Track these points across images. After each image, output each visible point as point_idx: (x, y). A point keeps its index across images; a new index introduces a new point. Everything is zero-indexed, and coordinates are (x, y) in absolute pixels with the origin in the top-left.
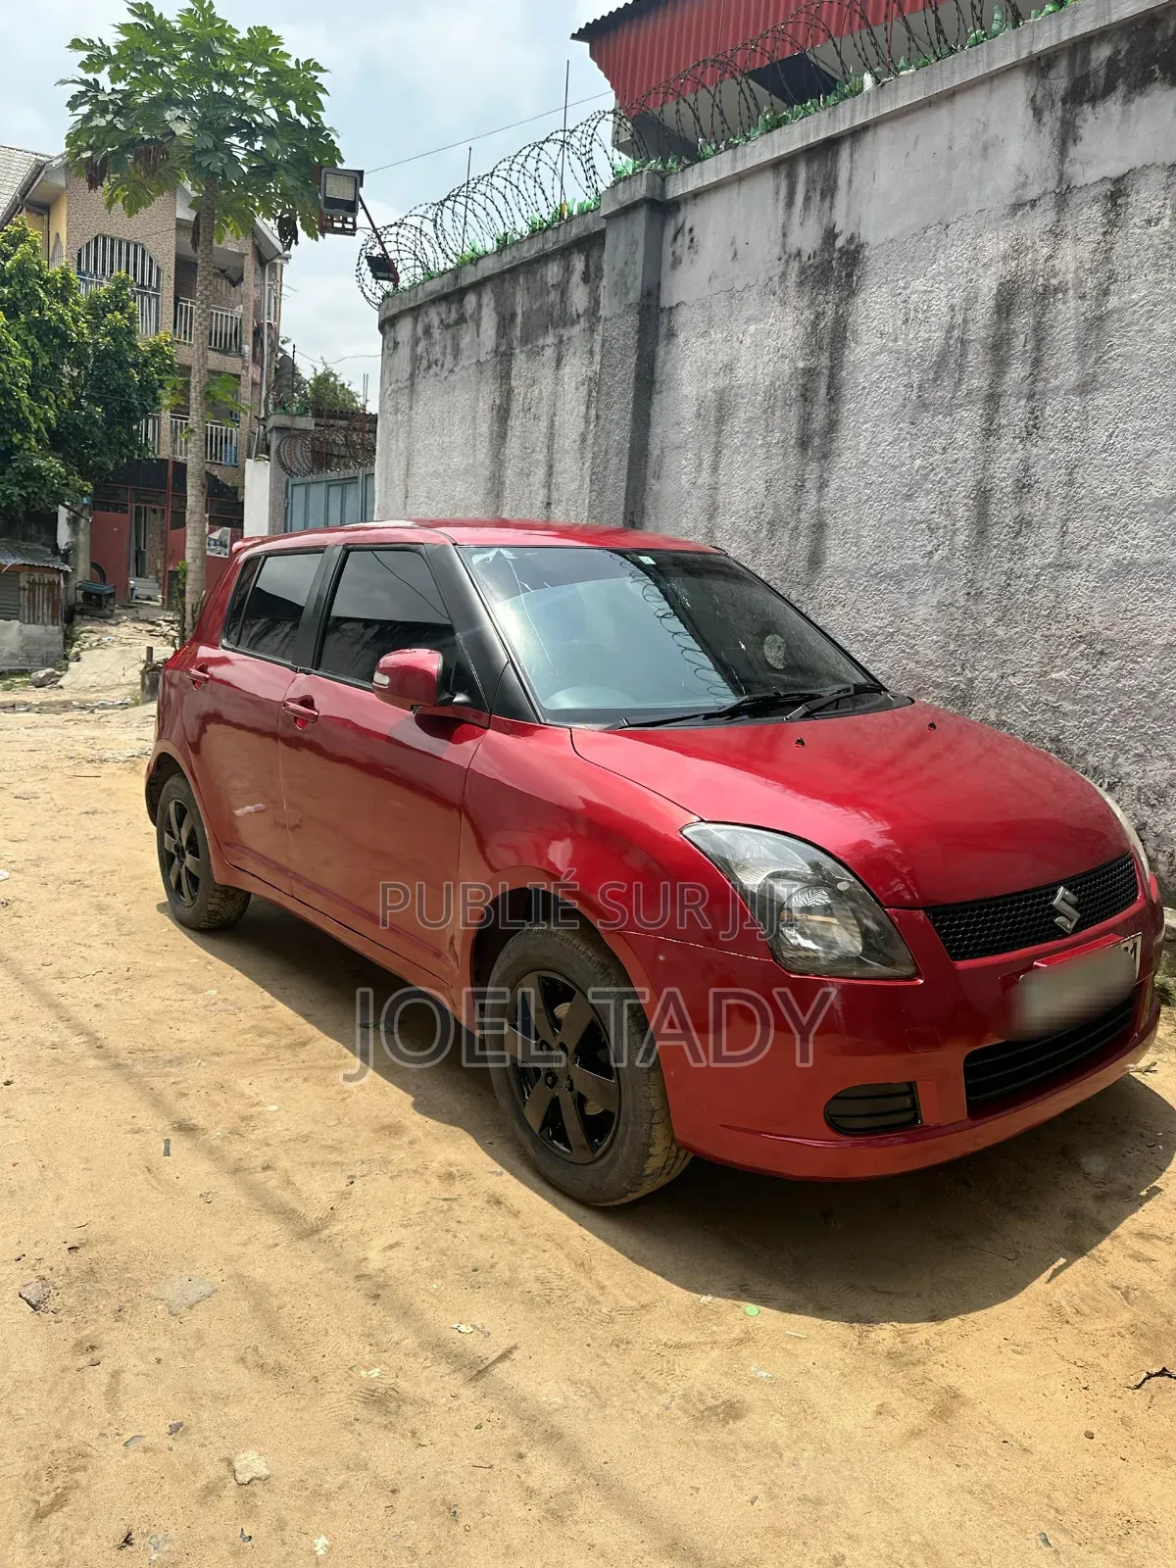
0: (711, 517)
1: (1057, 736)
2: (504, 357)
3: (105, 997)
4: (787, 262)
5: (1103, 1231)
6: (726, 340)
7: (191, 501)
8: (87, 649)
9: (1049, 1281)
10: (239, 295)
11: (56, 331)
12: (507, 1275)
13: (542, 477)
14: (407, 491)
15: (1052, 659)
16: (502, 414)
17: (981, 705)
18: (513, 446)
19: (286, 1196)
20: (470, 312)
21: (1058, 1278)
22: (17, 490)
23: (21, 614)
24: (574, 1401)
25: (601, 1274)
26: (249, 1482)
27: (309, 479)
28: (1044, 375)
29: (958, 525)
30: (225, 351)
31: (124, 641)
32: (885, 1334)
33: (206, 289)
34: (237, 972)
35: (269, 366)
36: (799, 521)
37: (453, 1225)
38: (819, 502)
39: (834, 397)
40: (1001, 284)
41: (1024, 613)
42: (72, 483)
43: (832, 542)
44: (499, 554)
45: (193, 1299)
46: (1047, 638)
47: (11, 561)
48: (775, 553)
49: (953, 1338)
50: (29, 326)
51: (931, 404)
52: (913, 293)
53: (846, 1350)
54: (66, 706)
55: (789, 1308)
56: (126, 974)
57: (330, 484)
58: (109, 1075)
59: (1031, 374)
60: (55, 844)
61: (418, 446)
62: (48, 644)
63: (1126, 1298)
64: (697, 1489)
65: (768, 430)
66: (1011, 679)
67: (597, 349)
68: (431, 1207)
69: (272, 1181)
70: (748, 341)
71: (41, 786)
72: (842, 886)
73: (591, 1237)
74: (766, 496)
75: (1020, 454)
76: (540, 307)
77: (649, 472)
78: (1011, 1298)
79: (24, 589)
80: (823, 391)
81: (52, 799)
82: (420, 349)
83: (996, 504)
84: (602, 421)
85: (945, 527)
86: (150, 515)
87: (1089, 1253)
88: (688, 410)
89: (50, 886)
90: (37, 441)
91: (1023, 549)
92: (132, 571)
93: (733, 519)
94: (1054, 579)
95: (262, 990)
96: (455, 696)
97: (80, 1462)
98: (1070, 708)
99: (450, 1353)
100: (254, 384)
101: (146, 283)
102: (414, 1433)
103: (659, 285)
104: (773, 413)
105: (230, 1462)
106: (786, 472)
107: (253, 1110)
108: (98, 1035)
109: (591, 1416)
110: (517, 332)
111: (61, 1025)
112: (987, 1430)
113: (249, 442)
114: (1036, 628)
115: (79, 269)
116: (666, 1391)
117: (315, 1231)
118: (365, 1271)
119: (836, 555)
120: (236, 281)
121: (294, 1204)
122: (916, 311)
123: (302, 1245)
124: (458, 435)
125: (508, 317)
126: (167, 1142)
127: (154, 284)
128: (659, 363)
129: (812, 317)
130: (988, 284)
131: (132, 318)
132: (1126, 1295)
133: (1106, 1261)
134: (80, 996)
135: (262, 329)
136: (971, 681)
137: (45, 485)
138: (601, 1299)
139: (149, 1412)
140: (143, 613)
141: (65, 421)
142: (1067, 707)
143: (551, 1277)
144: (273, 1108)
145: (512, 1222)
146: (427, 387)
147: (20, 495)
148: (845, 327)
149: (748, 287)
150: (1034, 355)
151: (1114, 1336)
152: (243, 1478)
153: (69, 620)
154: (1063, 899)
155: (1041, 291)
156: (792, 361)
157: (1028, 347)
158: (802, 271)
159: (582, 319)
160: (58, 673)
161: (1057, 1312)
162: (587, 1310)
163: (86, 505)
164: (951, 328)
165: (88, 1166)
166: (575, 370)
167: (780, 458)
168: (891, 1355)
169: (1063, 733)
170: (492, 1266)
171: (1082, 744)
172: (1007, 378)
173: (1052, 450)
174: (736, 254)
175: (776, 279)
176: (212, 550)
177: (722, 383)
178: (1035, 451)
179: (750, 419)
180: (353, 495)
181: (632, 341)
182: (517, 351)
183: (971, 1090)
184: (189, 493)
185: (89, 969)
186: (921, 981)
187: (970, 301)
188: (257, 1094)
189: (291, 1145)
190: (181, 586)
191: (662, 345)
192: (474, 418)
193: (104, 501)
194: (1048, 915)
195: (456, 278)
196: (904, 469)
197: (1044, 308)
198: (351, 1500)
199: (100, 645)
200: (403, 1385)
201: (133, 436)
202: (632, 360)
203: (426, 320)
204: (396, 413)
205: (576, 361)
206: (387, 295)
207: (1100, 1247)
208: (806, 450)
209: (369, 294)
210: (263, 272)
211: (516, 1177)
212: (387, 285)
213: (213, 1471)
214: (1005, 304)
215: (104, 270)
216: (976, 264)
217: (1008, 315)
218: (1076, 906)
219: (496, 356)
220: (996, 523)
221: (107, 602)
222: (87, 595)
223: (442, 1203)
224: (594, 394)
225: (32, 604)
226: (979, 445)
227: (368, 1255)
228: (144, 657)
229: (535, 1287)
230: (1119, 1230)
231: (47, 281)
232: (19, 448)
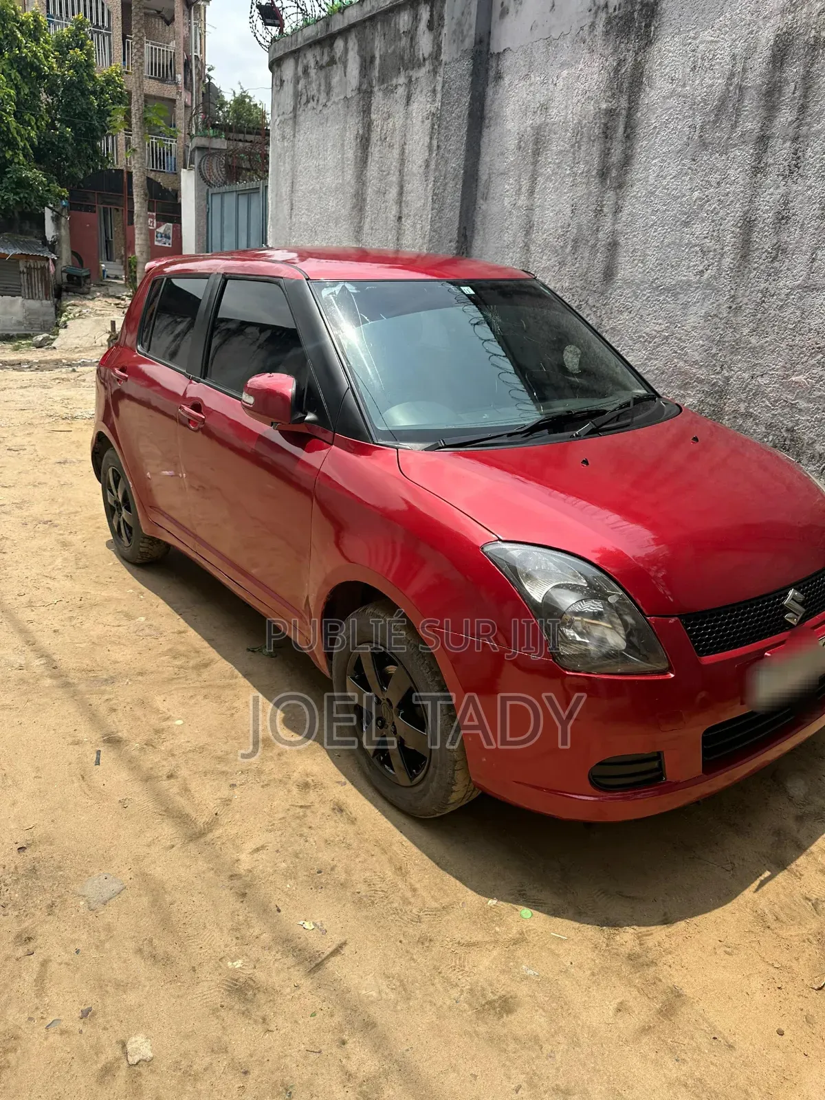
0: (528, 233)
1: (793, 427)
2: (365, 94)
3: (63, 623)
4: (596, 13)
5: (801, 848)
6: (543, 83)
7: (137, 207)
8: (72, 319)
9: (757, 890)
10: (172, 33)
11: (31, 65)
12: (343, 877)
13: (395, 195)
14: (292, 204)
15: (793, 365)
16: (364, 142)
17: (734, 399)
18: (372, 170)
19: (181, 802)
20: (338, 55)
21: (765, 888)
22: (12, 196)
23: (23, 291)
24: (387, 994)
25: (414, 878)
26: (137, 1064)
27: (223, 189)
28: (809, 119)
29: (726, 249)
30: (163, 80)
31: (98, 312)
32: (627, 937)
33: (139, 31)
34: (161, 601)
35: (198, 91)
36: (597, 240)
37: (305, 830)
38: (614, 224)
39: (630, 135)
40: (777, 36)
41: (774, 326)
42: (52, 189)
43: (623, 259)
44: (344, 288)
45: (106, 896)
46: (791, 347)
47: (11, 252)
48: (577, 265)
49: (680, 939)
50: (11, 62)
51: (709, 143)
52: (701, 43)
53: (597, 952)
54: (57, 364)
55: (555, 913)
56: (80, 603)
57: (239, 193)
58: (60, 692)
59: (797, 119)
60: (36, 489)
61: (300, 168)
62: (44, 315)
63: (815, 909)
64: (475, 1076)
65: (576, 162)
66: (759, 379)
67: (439, 88)
68: (291, 813)
69: (172, 788)
70: (561, 84)
71: (28, 439)
72: (612, 600)
73: (408, 843)
74: (572, 218)
75: (782, 190)
76: (394, 52)
77: (479, 195)
78: (726, 904)
79: (23, 273)
80: (621, 130)
81: (35, 450)
82: (300, 86)
83: (759, 233)
84: (442, 151)
85: (715, 250)
86: (114, 212)
87: (789, 867)
88: (511, 143)
89: (29, 526)
90: (25, 156)
91: (777, 272)
92: (104, 256)
93: (545, 236)
94: (801, 298)
95: (179, 617)
96: (306, 414)
97: (13, 1043)
98: (806, 405)
99: (296, 947)
100: (186, 106)
101: (100, 24)
102: (264, 1019)
103: (490, 33)
104: (579, 147)
105: (124, 1045)
106: (588, 198)
107: (165, 724)
108: (55, 657)
109: (399, 1008)
110: (376, 73)
111: (27, 648)
112: (702, 1027)
113: (184, 153)
114: (784, 338)
115: (48, 12)
116: (457, 985)
117: (202, 834)
118: (237, 871)
119: (625, 270)
120: (169, 21)
121: (189, 810)
122: (703, 59)
123: (191, 846)
124: (331, 158)
125: (368, 60)
126: (99, 752)
127: (106, 24)
128: (488, 102)
129: (615, 64)
130: (767, 36)
131: (89, 54)
132: (815, 906)
133: (801, 875)
134: (44, 623)
135: (191, 61)
136: (728, 379)
137: (32, 191)
138: (412, 900)
139: (67, 998)
140: (111, 290)
141: (44, 139)
142: (803, 404)
143: (376, 880)
144: (179, 722)
145: (351, 829)
146: (307, 118)
147: (14, 199)
148: (642, 73)
149: (563, 35)
150: (801, 102)
151: (804, 941)
152: (133, 1059)
153: (58, 296)
154: (792, 599)
155: (812, 43)
156: (597, 102)
157: (797, 94)
158: (609, 21)
159: (427, 62)
160: (52, 337)
161: (761, 918)
162: (401, 910)
163: (64, 207)
164: (732, 75)
165: (39, 774)
166: (422, 106)
167: (584, 186)
168: (631, 957)
169: (797, 425)
170: (332, 869)
171: (812, 435)
172: (776, 122)
173: (810, 187)
174: (553, 6)
175: (586, 28)
176: (159, 241)
177: (539, 120)
178: (795, 187)
179: (561, 152)
180: (256, 201)
181: (466, 82)
182: (376, 89)
183: (706, 753)
184: (135, 200)
185: (51, 599)
186: (672, 676)
187: (750, 51)
188: (168, 710)
189: (190, 755)
190: (133, 274)
191: (491, 86)
192: (343, 145)
193: (78, 203)
194: (779, 613)
195: (328, 25)
196: (684, 199)
197: (814, 58)
198: (213, 1080)
199: (81, 316)
200: (260, 976)
201: (96, 151)
202: (466, 100)
203: (305, 62)
204: (283, 139)
205: (422, 99)
206: (274, 40)
207: (798, 862)
208: (605, 179)
209: (260, 39)
210: (190, 12)
211: (355, 786)
212: (274, 31)
213: (111, 1053)
214: (780, 54)
215: (67, 13)
216: (757, 17)
217: (782, 65)
218: (802, 604)
219: (360, 93)
220: (757, 249)
221: (85, 282)
222: (70, 277)
223: (298, 810)
224: (436, 127)
225: (30, 285)
226: (748, 180)
227: (240, 857)
228: (109, 329)
229: (362, 888)
230: (813, 848)
231: (22, 25)
232: (11, 162)
